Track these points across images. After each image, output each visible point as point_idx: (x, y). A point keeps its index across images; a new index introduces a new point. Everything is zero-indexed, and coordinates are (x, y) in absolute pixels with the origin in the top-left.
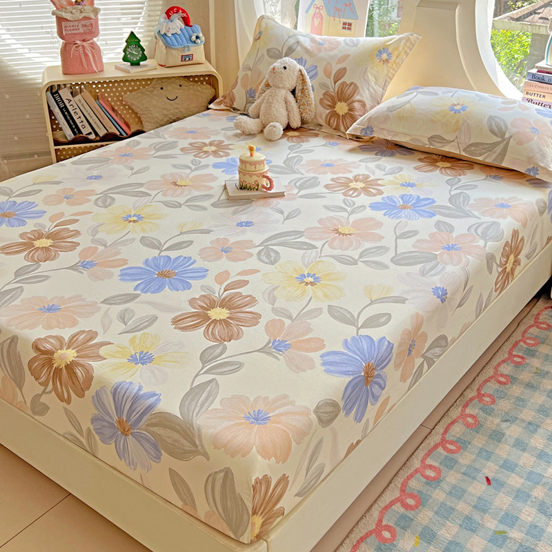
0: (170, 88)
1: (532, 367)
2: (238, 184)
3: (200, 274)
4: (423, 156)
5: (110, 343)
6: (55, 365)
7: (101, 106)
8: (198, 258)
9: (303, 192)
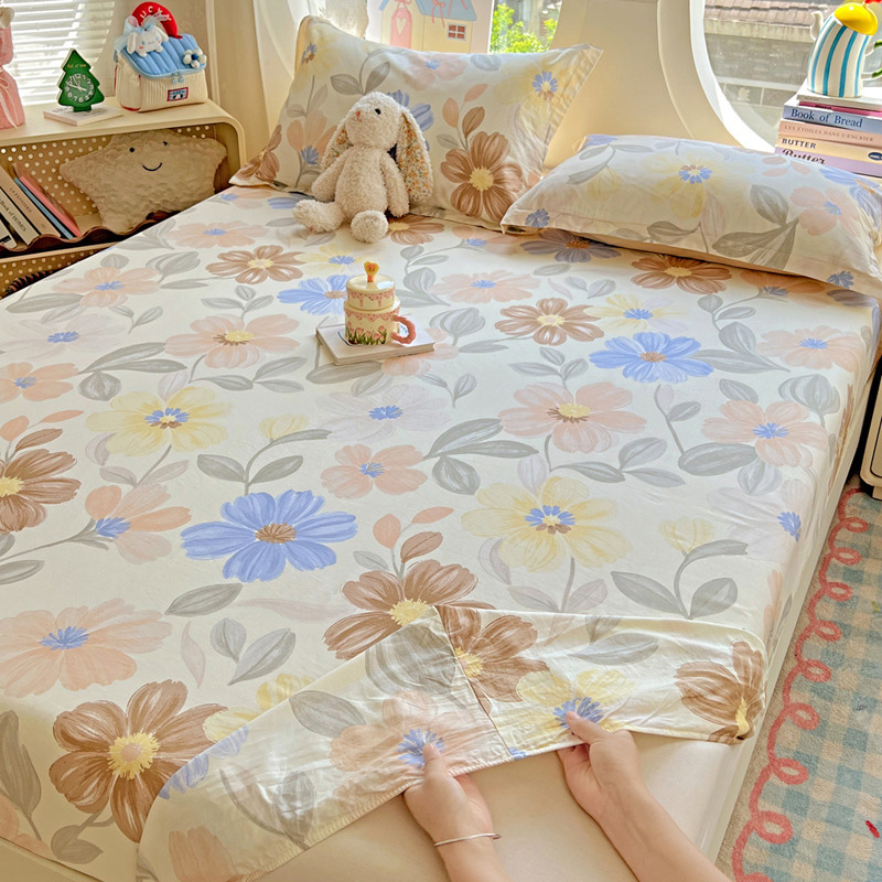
0: (147, 148)
1: (866, 602)
2: (343, 334)
3: (345, 527)
4: (637, 258)
5: (217, 709)
6: (116, 774)
7: (23, 188)
8: (324, 492)
9: (463, 341)
